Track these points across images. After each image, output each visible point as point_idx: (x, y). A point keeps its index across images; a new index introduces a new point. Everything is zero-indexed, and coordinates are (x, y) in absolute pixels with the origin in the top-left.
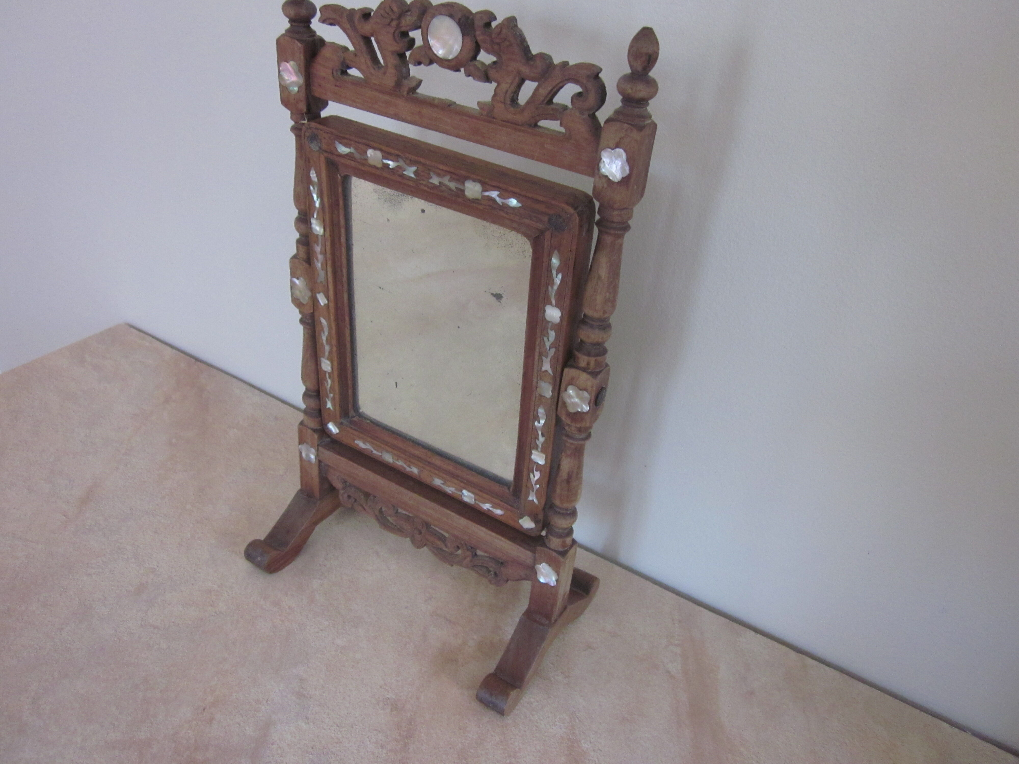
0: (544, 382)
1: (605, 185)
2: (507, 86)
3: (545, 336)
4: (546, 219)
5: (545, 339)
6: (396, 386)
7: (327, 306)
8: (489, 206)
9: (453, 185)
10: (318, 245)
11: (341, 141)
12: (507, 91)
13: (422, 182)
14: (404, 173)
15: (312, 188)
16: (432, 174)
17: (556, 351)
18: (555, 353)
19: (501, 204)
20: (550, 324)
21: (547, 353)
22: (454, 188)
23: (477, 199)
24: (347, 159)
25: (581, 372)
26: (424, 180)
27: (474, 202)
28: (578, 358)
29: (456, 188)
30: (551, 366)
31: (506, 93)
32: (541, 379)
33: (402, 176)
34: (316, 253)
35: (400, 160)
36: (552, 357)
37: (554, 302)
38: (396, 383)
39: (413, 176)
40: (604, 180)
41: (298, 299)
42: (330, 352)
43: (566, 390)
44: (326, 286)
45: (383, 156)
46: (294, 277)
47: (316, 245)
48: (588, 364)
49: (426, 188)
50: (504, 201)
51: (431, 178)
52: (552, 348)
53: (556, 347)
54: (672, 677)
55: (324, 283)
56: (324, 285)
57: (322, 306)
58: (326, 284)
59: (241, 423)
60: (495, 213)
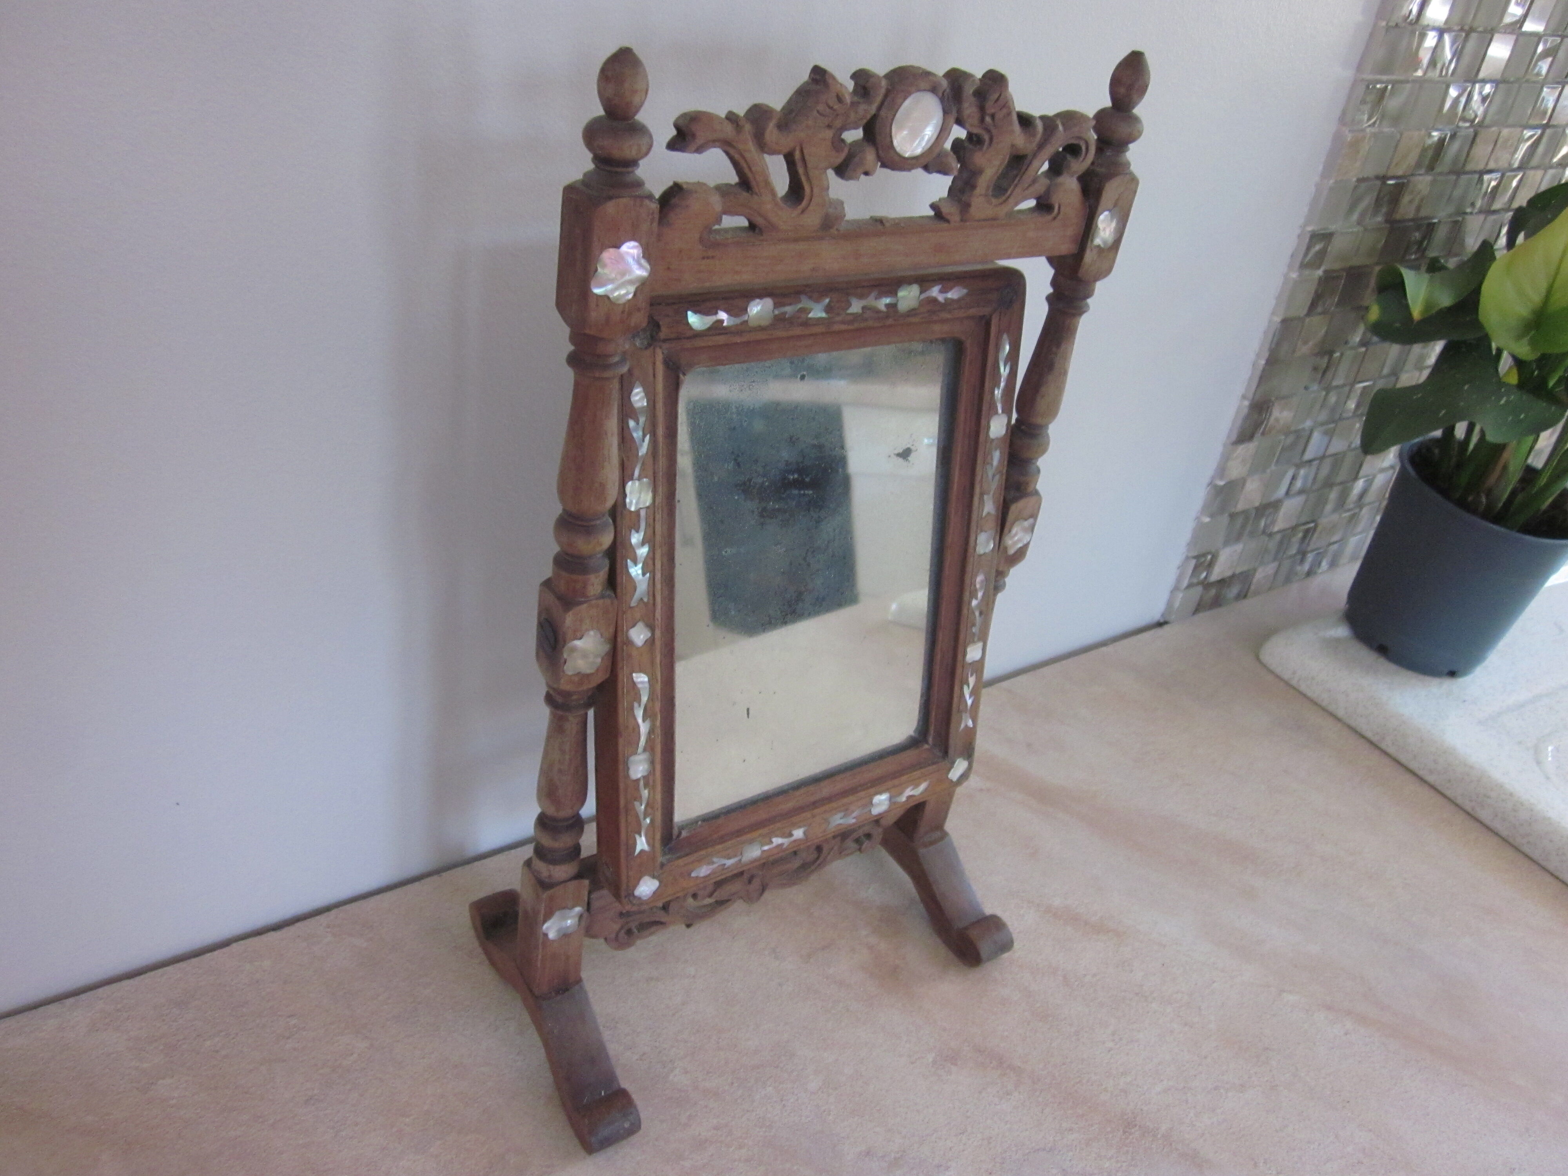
1: (1096, 257)
3: (988, 463)
5: (988, 467)
6: (748, 717)
8: (928, 311)
9: (879, 303)
10: (638, 531)
11: (700, 307)
12: (992, 177)
13: (837, 319)
14: (810, 315)
15: (632, 423)
16: (850, 301)
17: (1001, 477)
18: (1000, 481)
19: (943, 302)
20: (994, 442)
21: (990, 487)
22: (882, 307)
23: (914, 309)
24: (710, 335)
25: (1029, 498)
26: (840, 315)
27: (908, 316)
29: (886, 305)
30: (994, 503)
31: (990, 180)
32: (981, 531)
33: (807, 323)
35: (804, 297)
36: (995, 489)
37: (1000, 408)
38: (748, 710)
39: (824, 315)
40: (1095, 251)
41: (578, 673)
42: (649, 740)
45: (775, 304)
47: (634, 532)
49: (843, 327)
50: (947, 295)
51: (850, 306)
52: (996, 474)
53: (1001, 472)
54: (988, 790)
55: (645, 600)
56: (646, 604)
57: (638, 648)
58: (651, 598)
59: (145, 1065)
60: (935, 318)
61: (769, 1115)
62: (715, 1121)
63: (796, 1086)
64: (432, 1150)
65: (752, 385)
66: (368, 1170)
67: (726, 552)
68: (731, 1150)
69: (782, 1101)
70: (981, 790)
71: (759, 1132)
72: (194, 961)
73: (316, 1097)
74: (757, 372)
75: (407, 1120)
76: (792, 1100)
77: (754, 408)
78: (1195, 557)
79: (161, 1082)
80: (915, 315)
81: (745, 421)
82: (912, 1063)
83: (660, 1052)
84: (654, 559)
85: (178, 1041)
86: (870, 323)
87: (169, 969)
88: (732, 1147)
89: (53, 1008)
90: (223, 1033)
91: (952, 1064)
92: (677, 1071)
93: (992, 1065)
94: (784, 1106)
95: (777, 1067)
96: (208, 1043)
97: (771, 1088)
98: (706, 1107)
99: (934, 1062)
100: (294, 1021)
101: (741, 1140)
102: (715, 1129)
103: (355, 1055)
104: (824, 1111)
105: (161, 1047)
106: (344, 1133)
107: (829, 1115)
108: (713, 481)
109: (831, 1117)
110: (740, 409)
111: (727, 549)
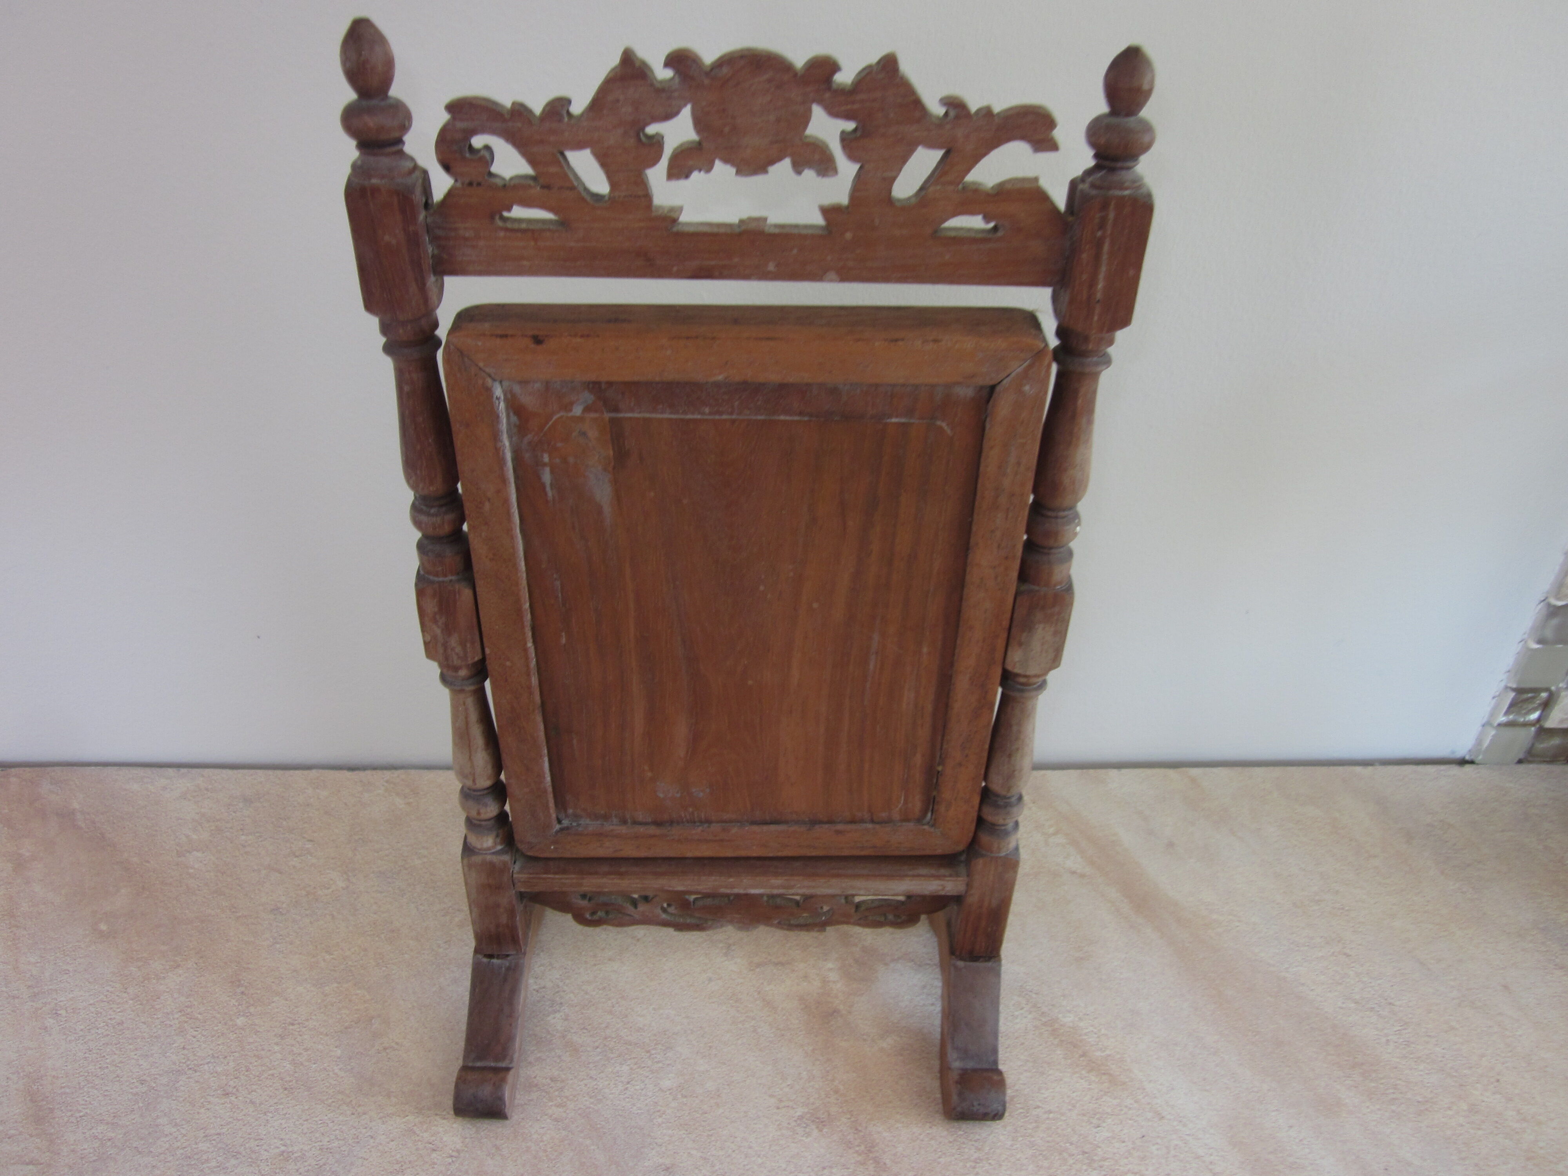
54: (1082, 876)
59: (195, 837)
61: (607, 1091)
62: (556, 1073)
63: (650, 1077)
64: (327, 988)
66: (273, 982)
68: (551, 1104)
69: (628, 1083)
70: (1074, 873)
71: (586, 1101)
72: (279, 773)
73: (281, 910)
75: (328, 957)
76: (637, 1087)
78: (1514, 690)
79: (195, 852)
82: (778, 1108)
83: (558, 992)
85: (226, 828)
87: (260, 772)
88: (552, 1102)
89: (171, 772)
90: (258, 834)
91: (817, 1127)
92: (558, 1015)
93: (857, 1149)
94: (626, 1089)
95: (648, 1052)
96: (243, 837)
97: (628, 1068)
98: (559, 1057)
99: (801, 1118)
100: (309, 845)
101: (565, 1100)
102: (552, 1079)
103: (331, 890)
104: (659, 1111)
105: (213, 828)
106: (278, 946)
107: (660, 1117)
109: (660, 1120)
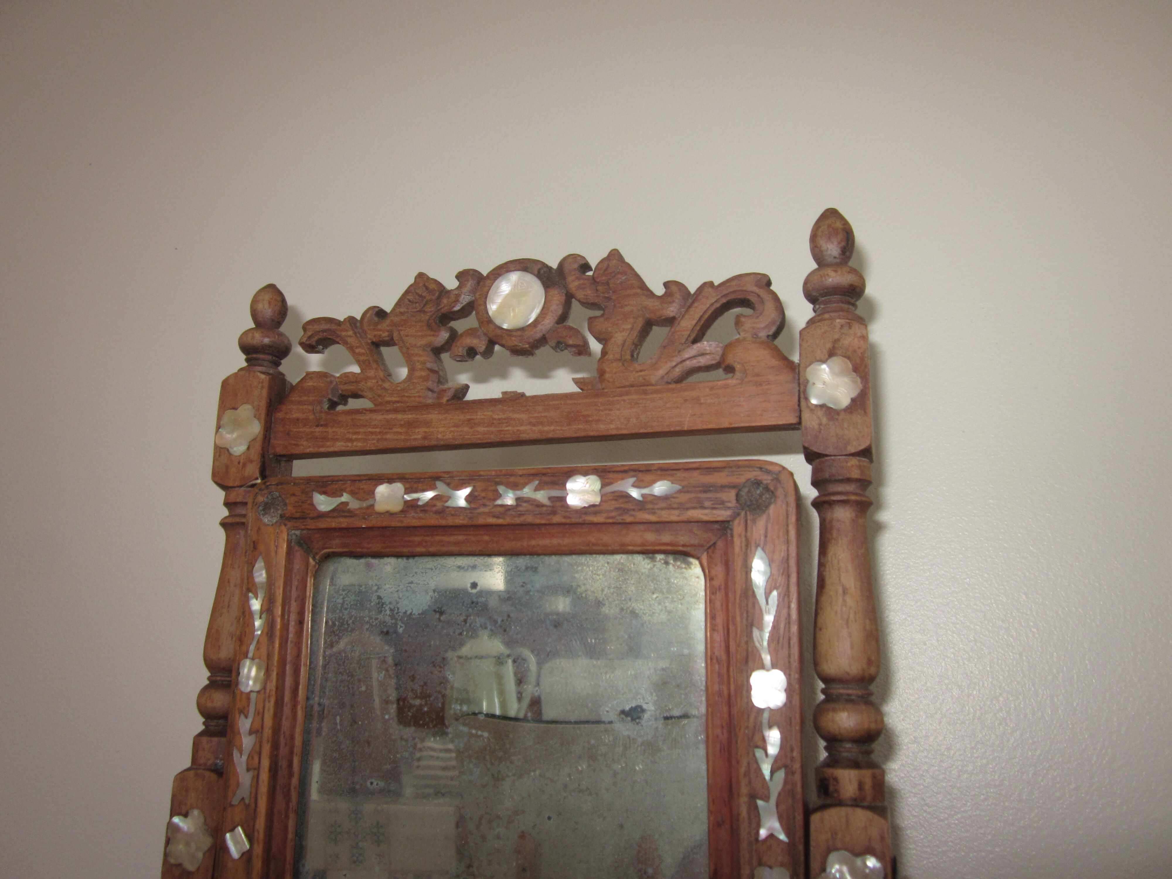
0: (768, 869)
1: (824, 420)
2: (625, 334)
3: (757, 747)
4: (730, 496)
5: (759, 753)
7: (247, 856)
8: (616, 509)
9: (542, 496)
10: (246, 717)
11: (324, 489)
12: (625, 341)
13: (482, 510)
14: (450, 503)
16: (501, 489)
17: (786, 774)
18: (786, 782)
19: (640, 499)
20: (766, 715)
21: (768, 789)
22: (545, 501)
23: (594, 506)
25: (849, 810)
26: (484, 505)
27: (586, 514)
28: (836, 780)
29: (550, 498)
30: (780, 818)
31: (623, 345)
32: (761, 864)
33: (443, 511)
34: (239, 733)
35: (439, 484)
36: (780, 794)
37: (767, 658)
39: (464, 504)
40: (820, 413)
41: (180, 865)
43: (823, 869)
44: (253, 805)
45: (406, 489)
46: (179, 814)
47: (242, 716)
48: (861, 786)
49: (489, 520)
50: (646, 491)
51: (499, 496)
52: (779, 769)
53: (785, 766)
55: (247, 801)
56: (247, 806)
57: (234, 860)
58: (253, 800)
60: (628, 519)
65: (410, 587)
67: (372, 783)
74: (416, 573)
77: (411, 614)
80: (595, 513)
81: (401, 627)
84: (260, 754)
86: (530, 519)
108: (360, 689)
110: (396, 612)
111: (373, 780)
